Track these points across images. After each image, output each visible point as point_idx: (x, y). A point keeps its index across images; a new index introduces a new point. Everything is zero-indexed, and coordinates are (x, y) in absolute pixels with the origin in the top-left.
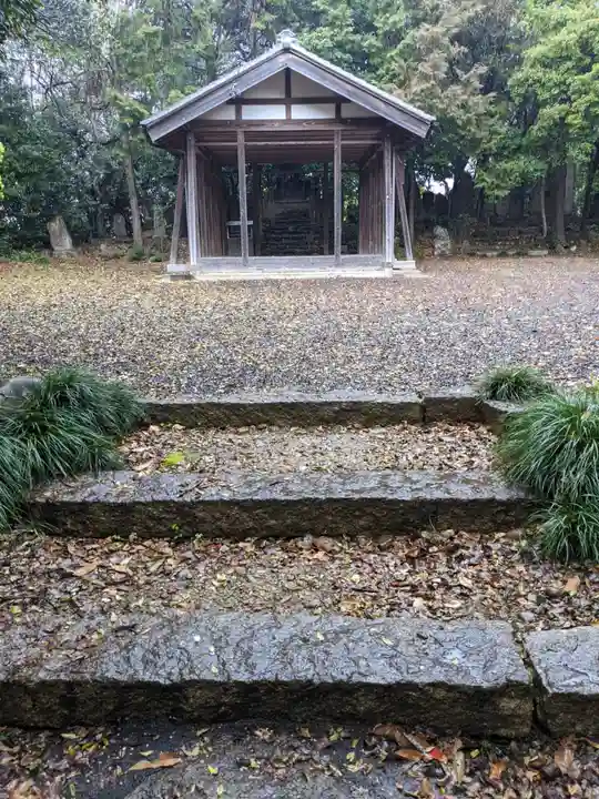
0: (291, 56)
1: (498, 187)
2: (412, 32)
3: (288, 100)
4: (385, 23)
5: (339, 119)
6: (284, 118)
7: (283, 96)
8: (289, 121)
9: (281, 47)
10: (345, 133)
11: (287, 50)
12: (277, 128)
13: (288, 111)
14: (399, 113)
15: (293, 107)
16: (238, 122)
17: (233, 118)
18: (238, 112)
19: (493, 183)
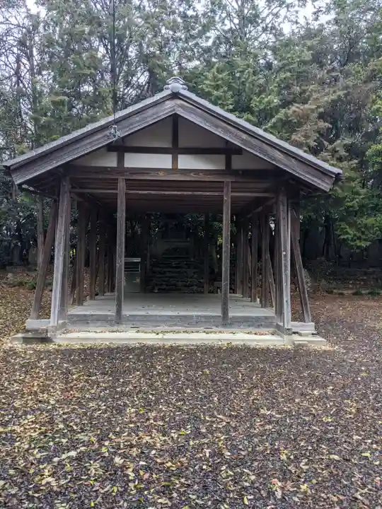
0: (179, 102)
1: (359, 238)
2: (283, 111)
3: (175, 150)
4: (260, 102)
5: (229, 170)
6: (171, 167)
7: (170, 146)
8: (175, 170)
9: (169, 92)
10: (236, 185)
11: (175, 95)
12: (162, 177)
13: (175, 161)
14: (300, 164)
15: (179, 156)
16: (121, 169)
17: (114, 164)
18: (121, 160)
19: (355, 235)
